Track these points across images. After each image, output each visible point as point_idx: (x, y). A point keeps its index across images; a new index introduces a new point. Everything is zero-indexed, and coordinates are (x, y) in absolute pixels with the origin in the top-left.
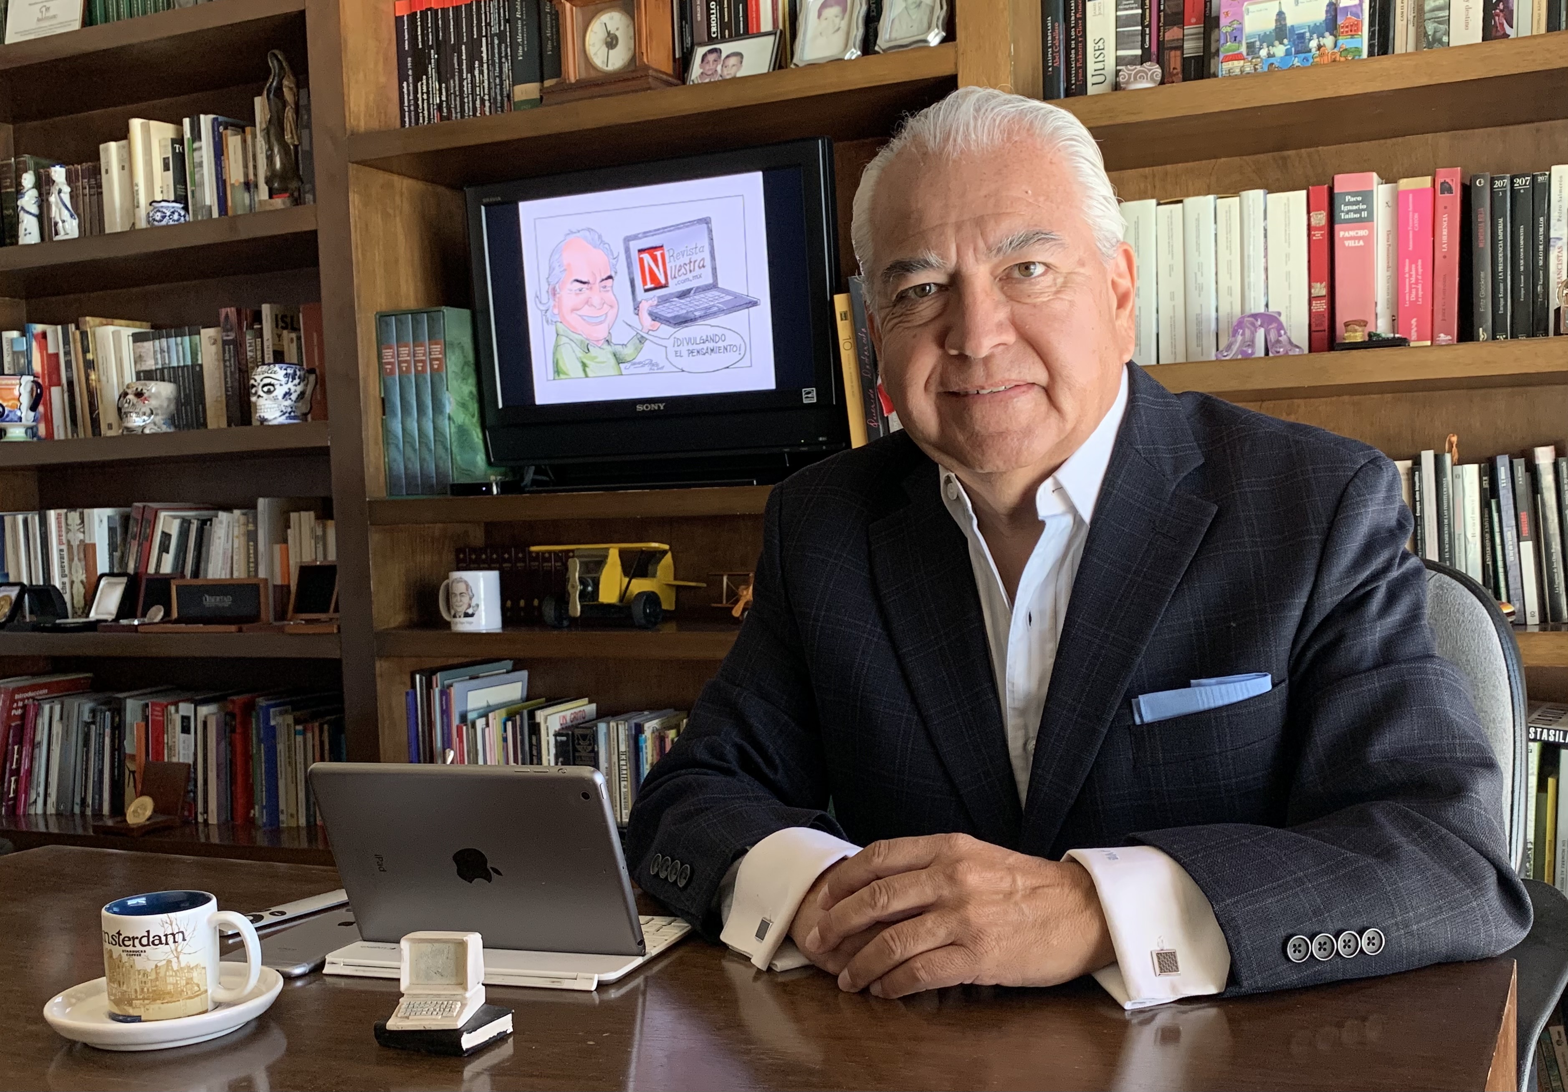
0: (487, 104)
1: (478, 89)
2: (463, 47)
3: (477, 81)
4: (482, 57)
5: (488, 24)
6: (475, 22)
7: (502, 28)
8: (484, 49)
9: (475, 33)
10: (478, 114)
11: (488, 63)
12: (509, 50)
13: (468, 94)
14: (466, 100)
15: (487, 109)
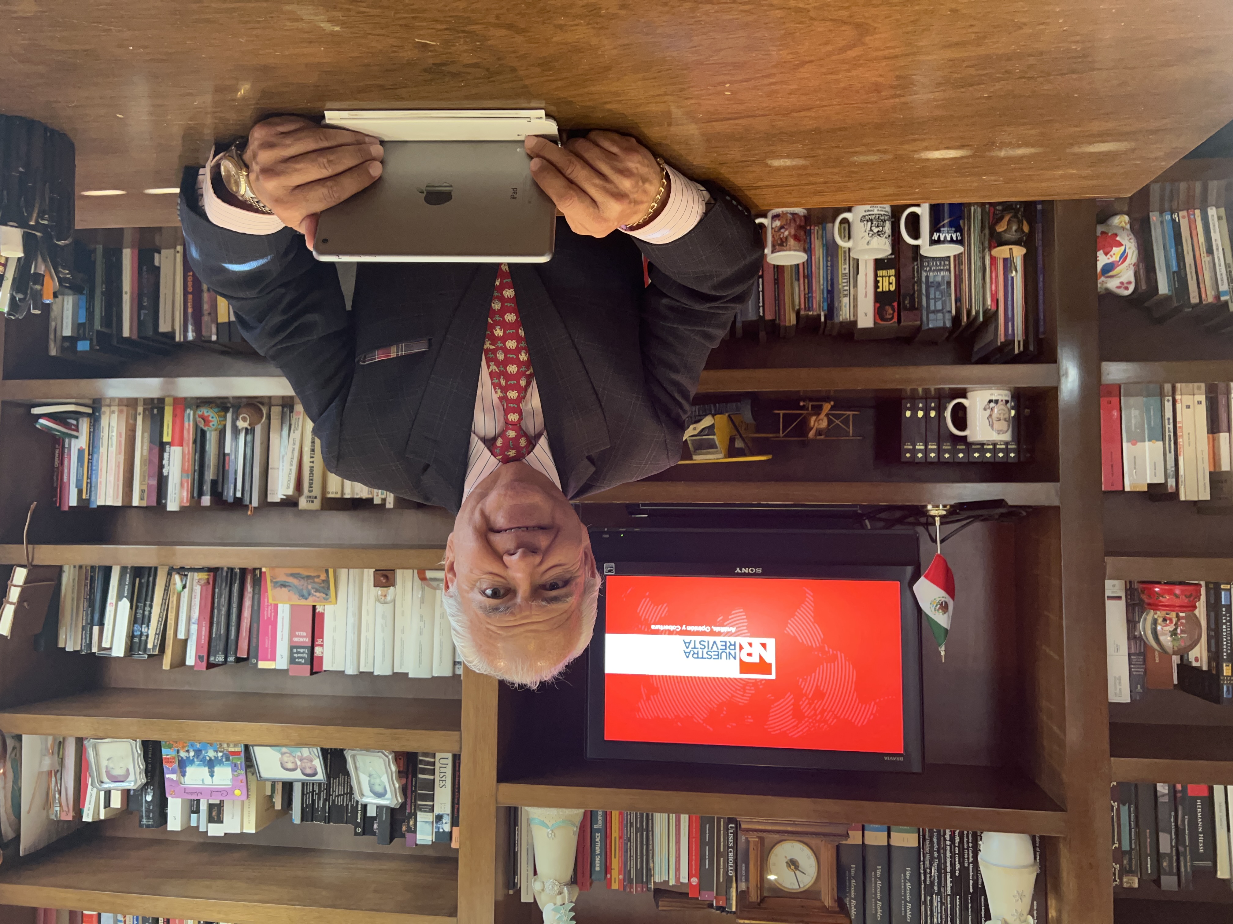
0: (947, 837)
1: (957, 852)
2: (971, 891)
3: (957, 859)
4: (951, 877)
5: (942, 904)
6: (958, 909)
7: (929, 898)
8: (949, 885)
9: (958, 900)
10: (958, 831)
11: (946, 872)
12: (923, 878)
13: (968, 849)
14: (971, 845)
15: (948, 832)
